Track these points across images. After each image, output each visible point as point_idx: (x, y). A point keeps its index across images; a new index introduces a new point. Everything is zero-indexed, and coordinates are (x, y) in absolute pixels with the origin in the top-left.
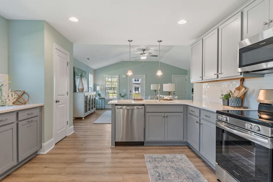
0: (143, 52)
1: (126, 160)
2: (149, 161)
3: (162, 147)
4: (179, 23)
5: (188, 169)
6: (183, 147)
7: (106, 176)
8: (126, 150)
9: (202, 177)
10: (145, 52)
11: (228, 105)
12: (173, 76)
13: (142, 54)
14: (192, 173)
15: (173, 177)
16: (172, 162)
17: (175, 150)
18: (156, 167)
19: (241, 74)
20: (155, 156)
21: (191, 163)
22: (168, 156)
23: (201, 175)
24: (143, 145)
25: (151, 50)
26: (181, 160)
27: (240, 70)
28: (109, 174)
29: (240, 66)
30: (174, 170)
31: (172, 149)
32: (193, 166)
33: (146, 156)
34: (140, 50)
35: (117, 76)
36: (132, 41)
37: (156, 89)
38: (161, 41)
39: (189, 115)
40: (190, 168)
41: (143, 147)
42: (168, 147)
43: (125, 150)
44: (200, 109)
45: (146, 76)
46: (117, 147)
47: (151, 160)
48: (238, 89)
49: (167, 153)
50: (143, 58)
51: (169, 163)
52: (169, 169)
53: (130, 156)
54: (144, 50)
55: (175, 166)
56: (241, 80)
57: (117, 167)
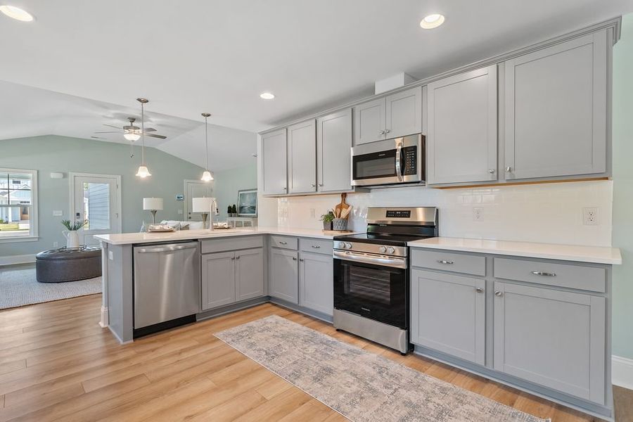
0: (129, 124)
1: (185, 355)
2: (233, 341)
3: (232, 315)
4: (262, 96)
5: (297, 331)
6: (264, 306)
7: (175, 392)
8: (169, 339)
9: (319, 333)
10: (134, 124)
11: (332, 229)
12: (185, 181)
13: (127, 128)
14: (305, 334)
15: (287, 347)
16: (268, 329)
17: (258, 313)
18: (252, 345)
19: (353, 189)
20: (234, 330)
21: (293, 323)
22: (253, 323)
23: (316, 332)
24: (195, 321)
25: (149, 123)
26: (277, 323)
27: (354, 183)
28: (177, 387)
29: (355, 178)
30: (280, 339)
31: (250, 313)
32: (299, 326)
33: (219, 335)
34: (122, 117)
35: (30, 175)
36: (147, 101)
37: (155, 209)
38: (209, 115)
39: (273, 251)
40: (298, 329)
41: (197, 325)
42: (242, 312)
43: (167, 339)
44: (298, 238)
45: (122, 177)
46: (138, 341)
47: (235, 339)
48: (340, 207)
49: (251, 320)
50: (132, 137)
51: (265, 332)
52: (272, 340)
53: (188, 346)
54: (133, 120)
55: (276, 334)
56: (342, 196)
57: (181, 372)
